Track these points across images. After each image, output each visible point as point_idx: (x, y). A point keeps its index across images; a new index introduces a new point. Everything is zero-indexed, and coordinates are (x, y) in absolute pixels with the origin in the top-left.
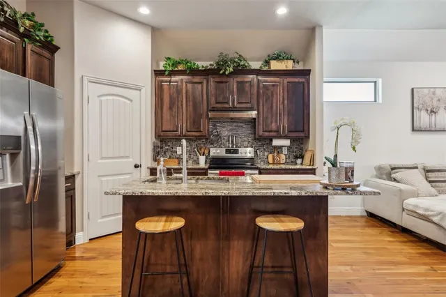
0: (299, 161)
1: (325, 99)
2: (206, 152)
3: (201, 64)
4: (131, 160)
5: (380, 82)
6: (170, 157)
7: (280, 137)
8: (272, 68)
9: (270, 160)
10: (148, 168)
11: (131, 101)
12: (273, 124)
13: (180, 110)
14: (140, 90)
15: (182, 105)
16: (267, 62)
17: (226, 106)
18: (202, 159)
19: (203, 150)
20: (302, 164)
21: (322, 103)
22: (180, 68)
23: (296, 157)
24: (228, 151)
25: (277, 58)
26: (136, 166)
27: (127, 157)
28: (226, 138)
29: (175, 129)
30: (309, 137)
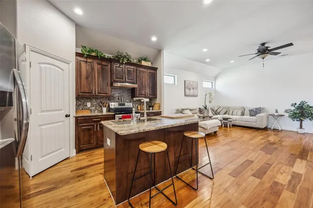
0: (151, 108)
1: (165, 82)
2: (107, 105)
3: (107, 55)
4: (63, 111)
5: (176, 76)
6: (82, 109)
7: (145, 97)
8: (143, 64)
9: (139, 109)
10: (74, 117)
11: (63, 70)
12: (143, 91)
13: (94, 80)
14: (69, 64)
15: (95, 77)
16: (140, 61)
17: (122, 80)
18: (105, 109)
19: (105, 104)
20: (152, 110)
21: (164, 83)
22: (93, 54)
23: (150, 107)
24: (120, 105)
25: (145, 60)
26: (67, 116)
27: (61, 110)
28: (117, 98)
29: (90, 92)
30: (156, 98)
